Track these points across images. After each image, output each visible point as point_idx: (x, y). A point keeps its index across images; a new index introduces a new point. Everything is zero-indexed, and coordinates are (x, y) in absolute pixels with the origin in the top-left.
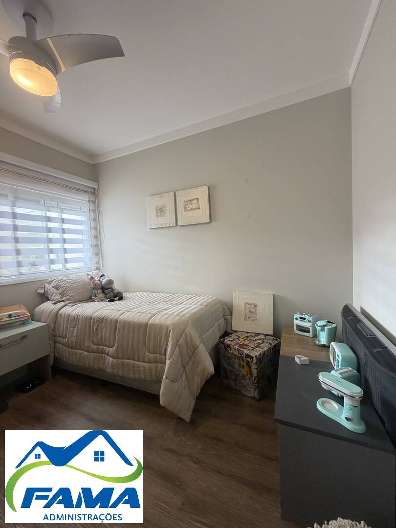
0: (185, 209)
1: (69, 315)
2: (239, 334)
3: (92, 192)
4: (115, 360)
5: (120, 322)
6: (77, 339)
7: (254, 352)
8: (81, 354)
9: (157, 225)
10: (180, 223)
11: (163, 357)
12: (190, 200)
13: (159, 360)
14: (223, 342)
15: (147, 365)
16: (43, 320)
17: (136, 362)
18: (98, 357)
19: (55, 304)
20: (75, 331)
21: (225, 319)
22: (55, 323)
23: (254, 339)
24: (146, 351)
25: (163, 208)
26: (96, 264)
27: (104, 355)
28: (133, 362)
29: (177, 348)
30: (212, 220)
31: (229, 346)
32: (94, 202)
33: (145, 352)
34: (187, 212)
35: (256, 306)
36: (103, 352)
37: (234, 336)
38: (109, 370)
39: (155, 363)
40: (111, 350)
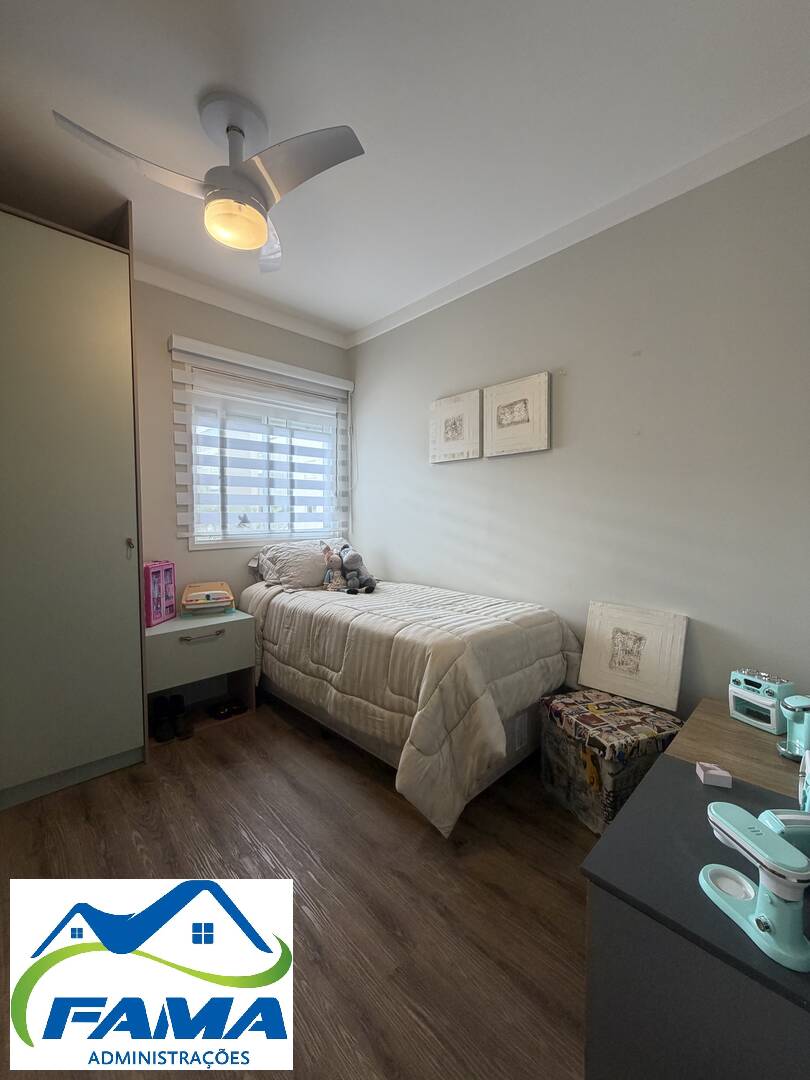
0: (500, 423)
1: (283, 607)
2: (590, 695)
3: (342, 399)
4: (339, 695)
5: (352, 629)
6: (290, 649)
7: (611, 737)
8: (294, 675)
9: (445, 456)
10: (487, 453)
11: (414, 703)
12: (512, 405)
13: (406, 708)
14: (548, 704)
15: (387, 713)
16: (249, 610)
17: (371, 705)
18: (317, 684)
19: (268, 586)
20: (290, 634)
21: (566, 658)
22: (265, 617)
23: (625, 711)
24: (388, 688)
25: (458, 424)
26: (343, 526)
27: (325, 683)
28: (366, 703)
29: (437, 690)
30: (553, 445)
31: (558, 714)
32: (345, 417)
33: (385, 690)
34: (500, 430)
35: (640, 639)
36: (324, 677)
37: (578, 697)
38: (330, 710)
39: (401, 712)
40: (335, 676)
